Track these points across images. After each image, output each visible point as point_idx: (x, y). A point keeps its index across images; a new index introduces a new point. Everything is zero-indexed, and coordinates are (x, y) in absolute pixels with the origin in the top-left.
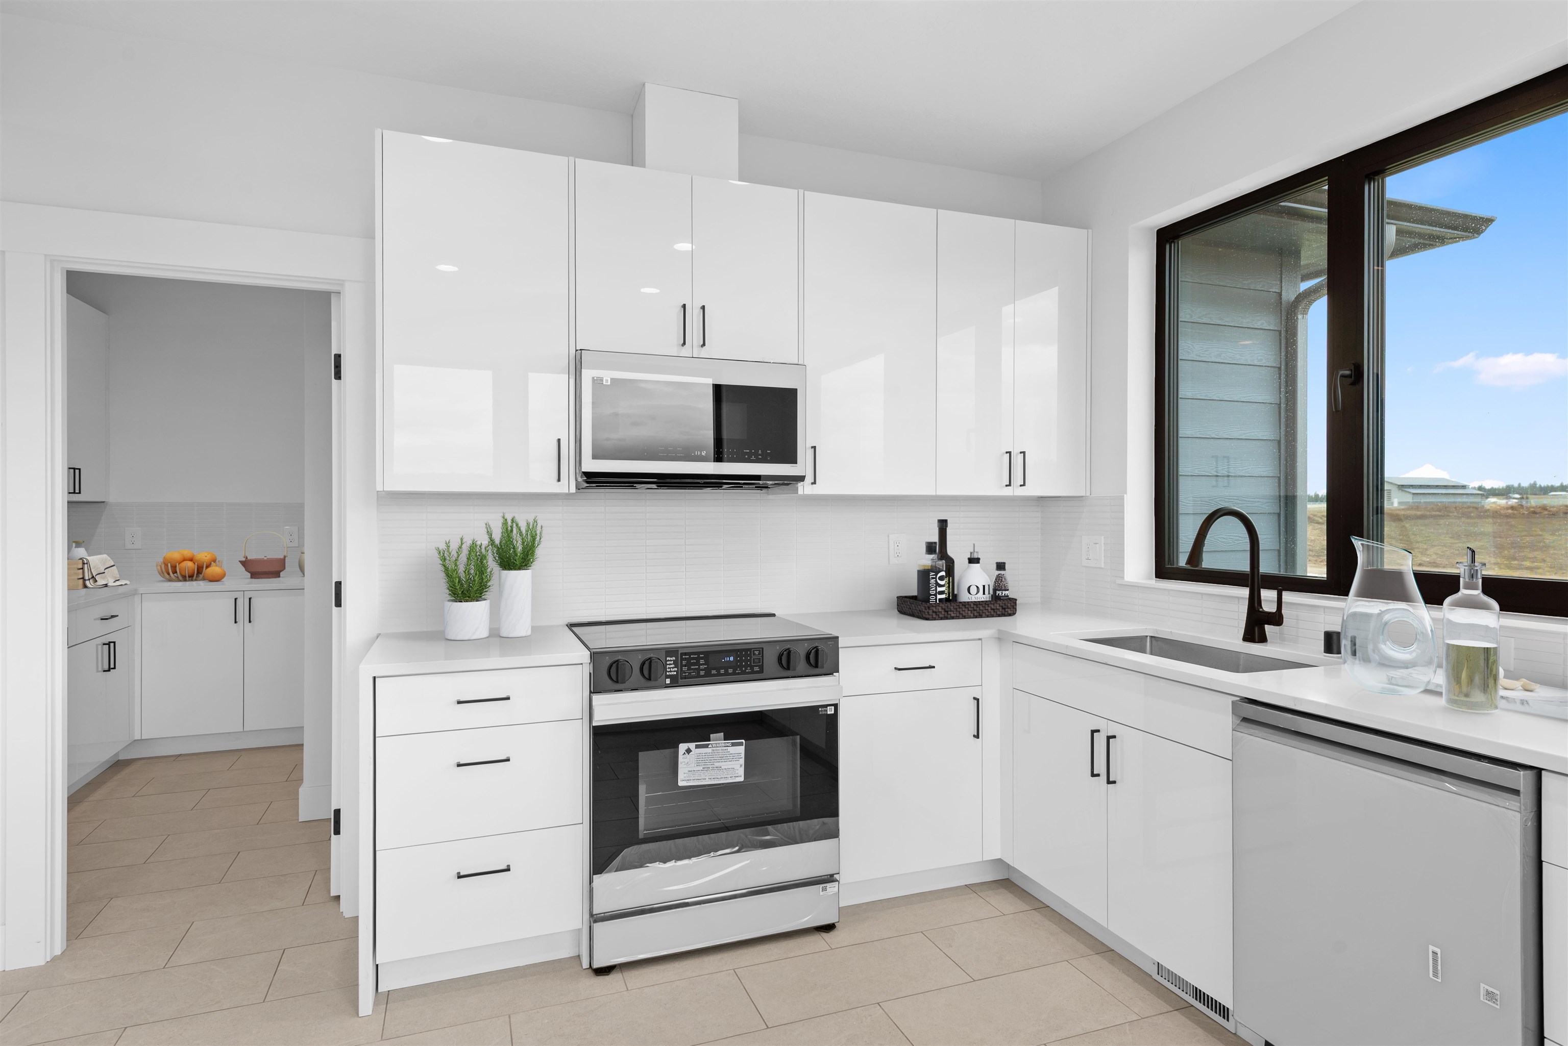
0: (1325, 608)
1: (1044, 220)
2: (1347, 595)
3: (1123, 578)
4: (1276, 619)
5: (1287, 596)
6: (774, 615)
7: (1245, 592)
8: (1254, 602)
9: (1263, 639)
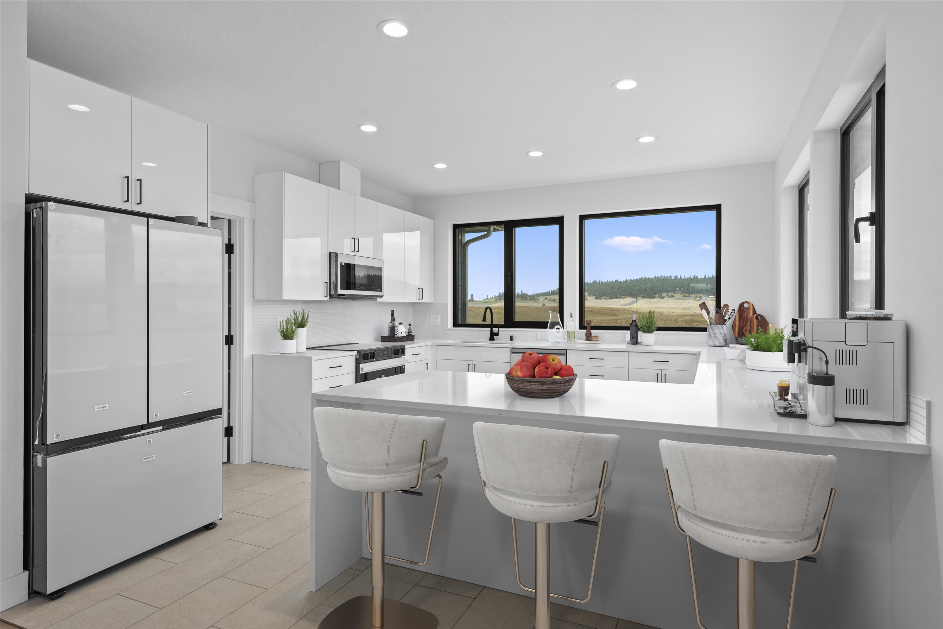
0: (508, 330)
1: (413, 212)
3: (447, 327)
4: (497, 334)
5: (500, 329)
6: (358, 343)
7: (490, 329)
8: (492, 331)
9: (494, 340)
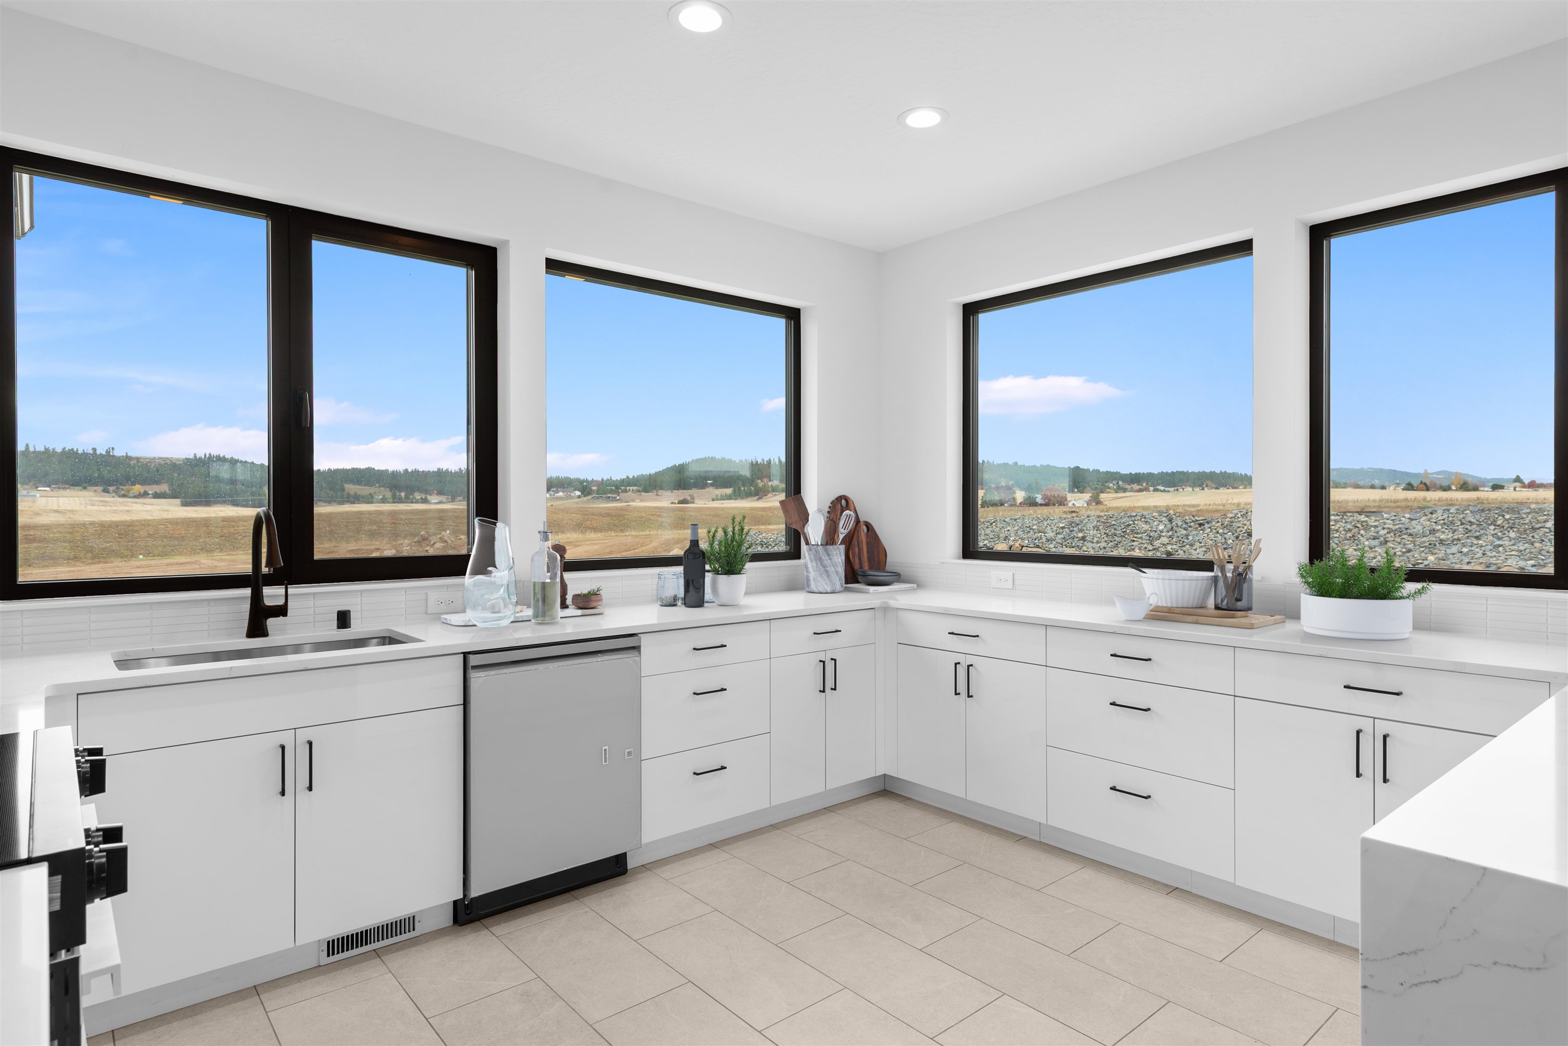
2: (465, 575)
